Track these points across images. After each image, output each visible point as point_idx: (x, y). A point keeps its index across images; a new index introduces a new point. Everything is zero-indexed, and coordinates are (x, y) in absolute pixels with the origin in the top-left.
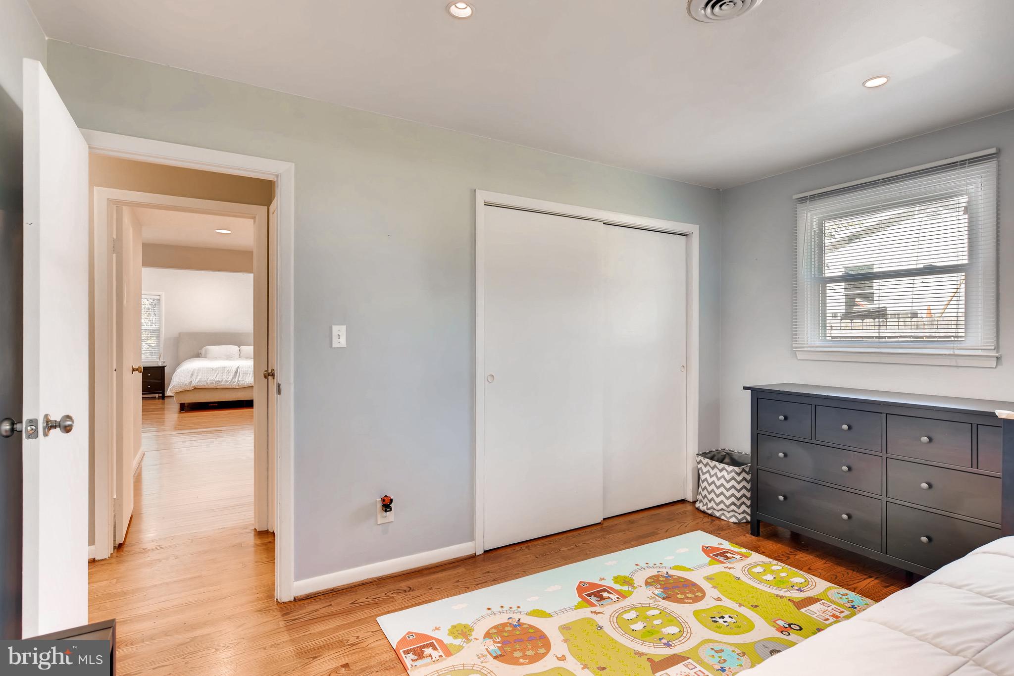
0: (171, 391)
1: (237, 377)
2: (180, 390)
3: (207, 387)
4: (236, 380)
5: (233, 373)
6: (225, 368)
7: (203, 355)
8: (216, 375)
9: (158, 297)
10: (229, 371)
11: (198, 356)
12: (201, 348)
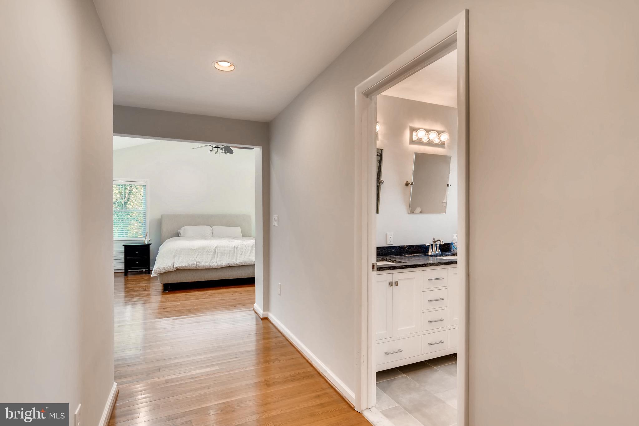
0: (155, 272)
1: (216, 257)
2: (164, 271)
3: (188, 268)
4: (215, 260)
5: (212, 253)
6: (204, 248)
7: (182, 235)
8: (196, 255)
9: (144, 184)
10: (208, 252)
11: (177, 235)
12: (180, 229)
